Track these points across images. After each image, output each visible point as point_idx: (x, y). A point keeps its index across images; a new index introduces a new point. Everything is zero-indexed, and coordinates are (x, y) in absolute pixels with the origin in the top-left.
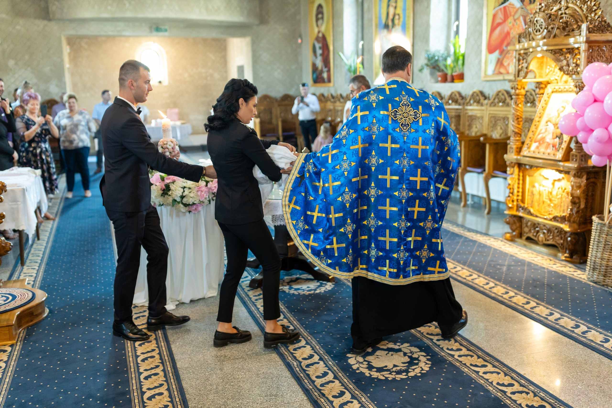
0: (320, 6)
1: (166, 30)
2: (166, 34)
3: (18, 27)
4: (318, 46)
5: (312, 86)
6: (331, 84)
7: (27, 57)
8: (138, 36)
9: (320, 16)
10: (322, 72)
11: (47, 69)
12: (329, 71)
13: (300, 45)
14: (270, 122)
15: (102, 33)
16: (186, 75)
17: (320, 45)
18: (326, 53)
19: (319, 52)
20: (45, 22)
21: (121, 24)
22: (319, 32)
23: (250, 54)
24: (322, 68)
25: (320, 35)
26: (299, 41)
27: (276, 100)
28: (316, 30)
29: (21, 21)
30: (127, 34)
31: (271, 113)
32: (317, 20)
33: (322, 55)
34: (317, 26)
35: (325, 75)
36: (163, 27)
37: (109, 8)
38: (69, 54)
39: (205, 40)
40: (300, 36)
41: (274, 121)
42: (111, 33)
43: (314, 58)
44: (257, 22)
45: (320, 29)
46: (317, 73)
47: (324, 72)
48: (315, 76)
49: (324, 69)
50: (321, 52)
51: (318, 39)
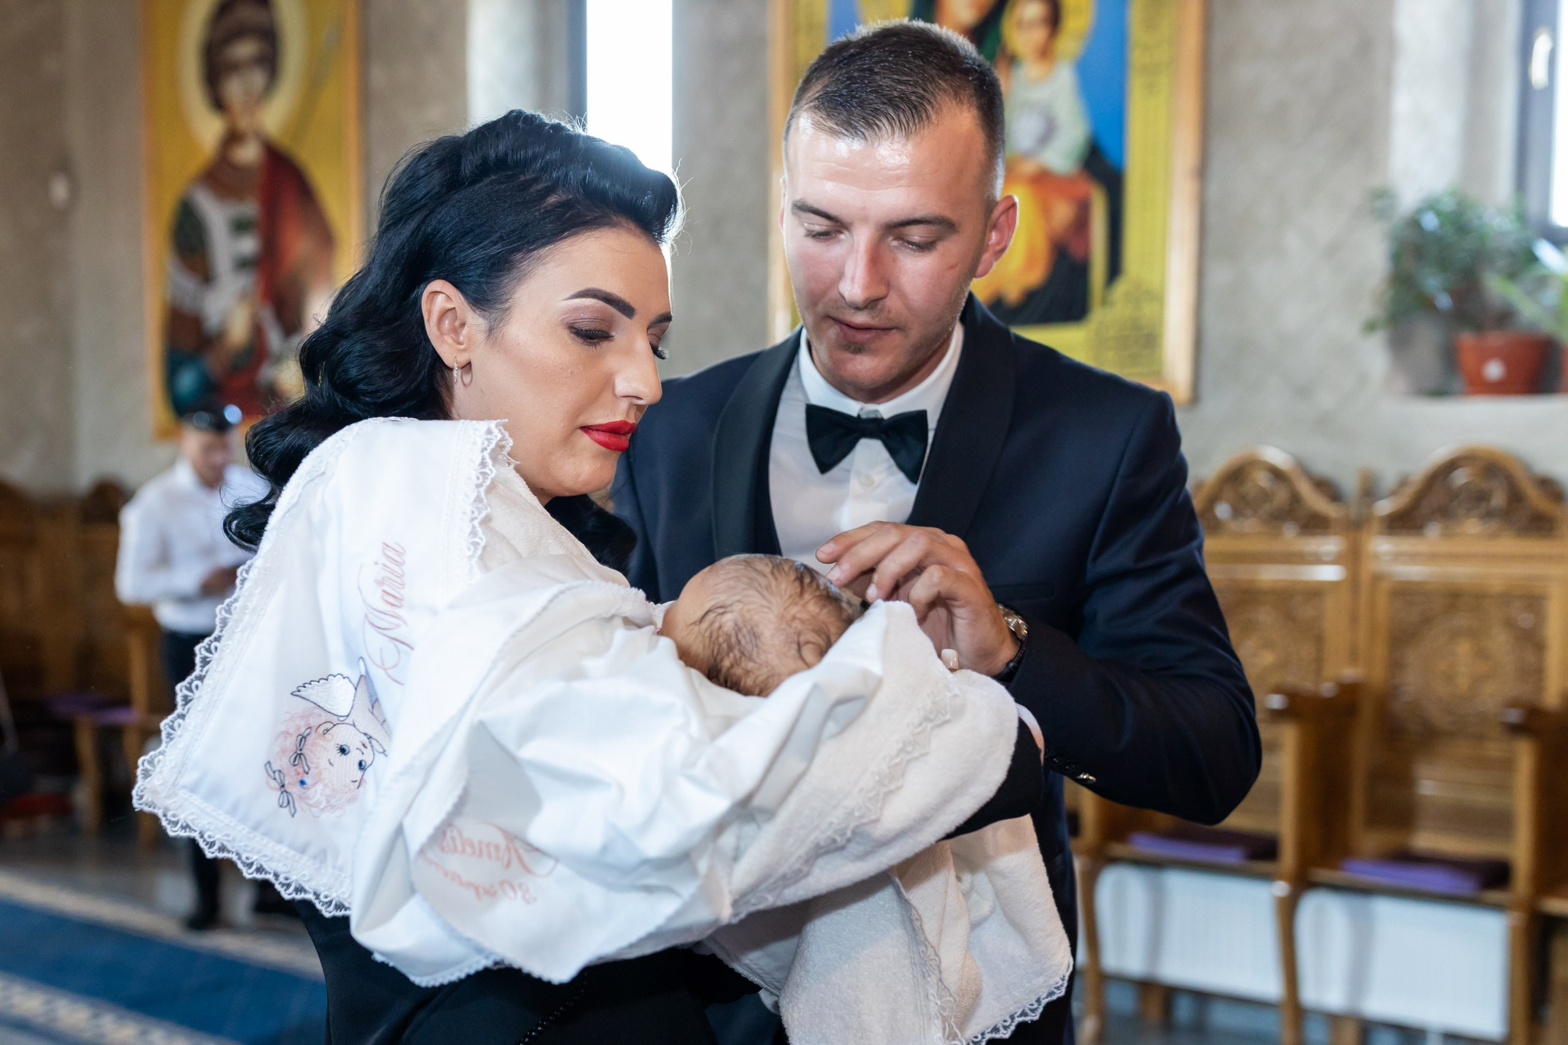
5: (164, 435)
9: (244, 50)
10: (254, 356)
13: (62, 219)
22: (232, 138)
24: (257, 332)
25: (249, 153)
26: (60, 190)
28: (208, 128)
32: (217, 70)
34: (218, 103)
35: (286, 378)
40: (64, 166)
43: (187, 283)
45: (243, 123)
46: (214, 364)
47: (279, 359)
48: (187, 381)
49: (274, 338)
50: (247, 245)
51: (220, 177)
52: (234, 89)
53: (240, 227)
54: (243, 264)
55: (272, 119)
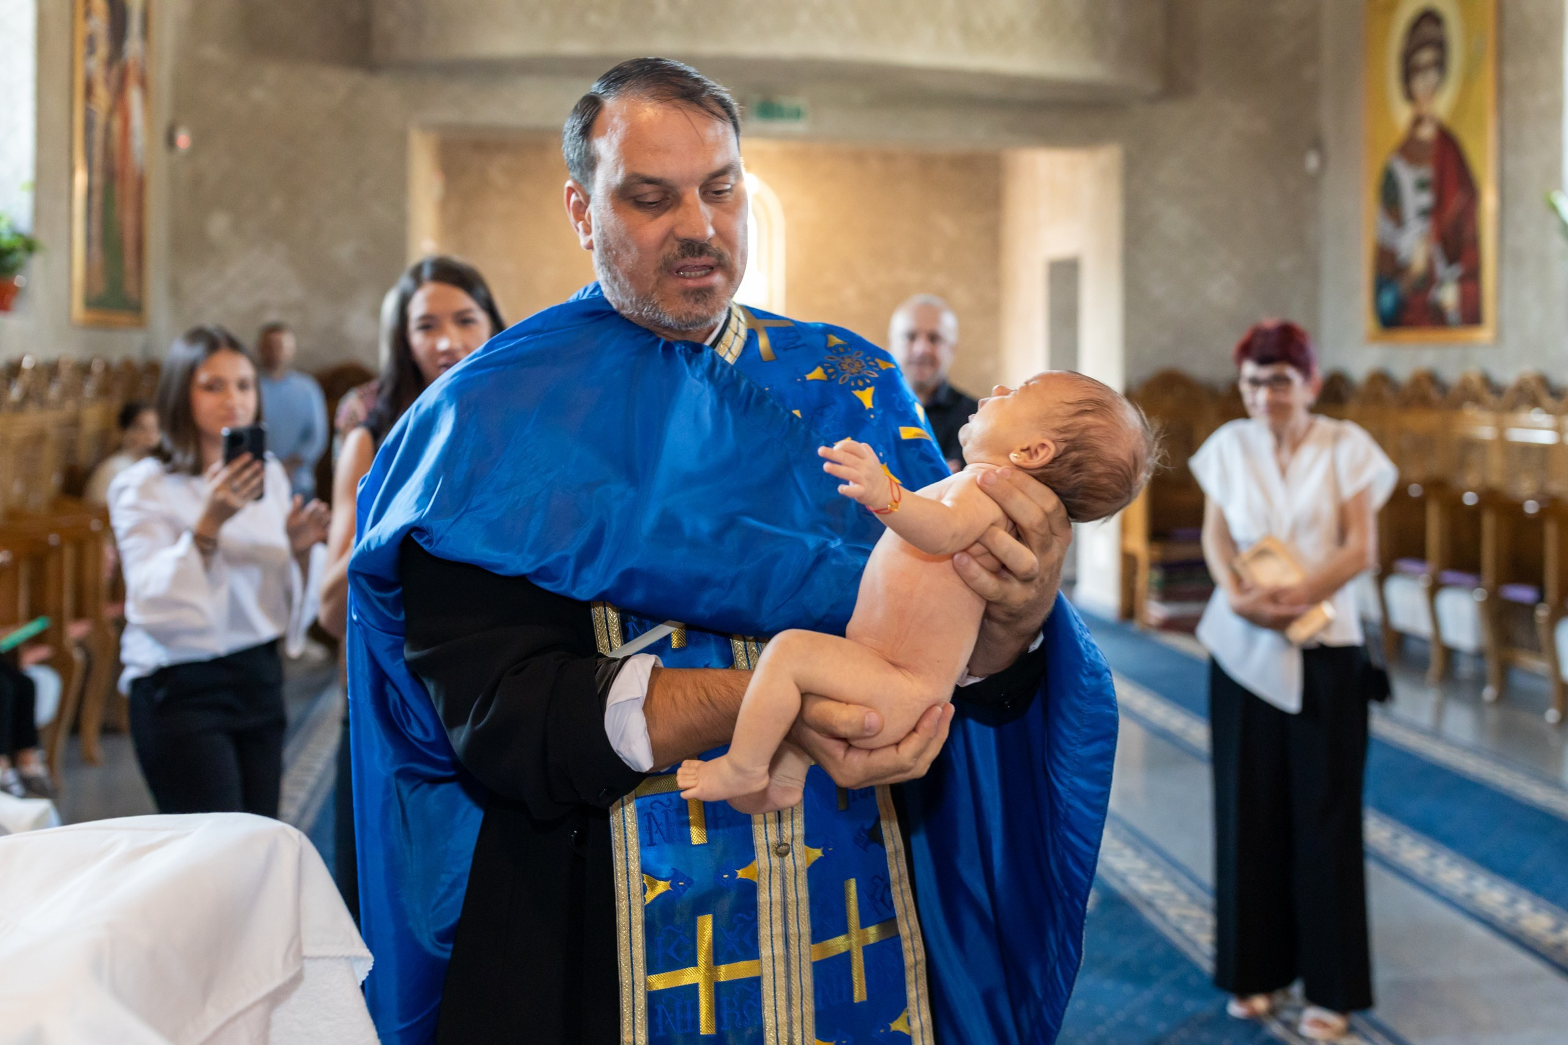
0: (1429, 18)
1: (797, 114)
2: (798, 127)
3: (258, 94)
4: (1407, 177)
5: (1373, 339)
6: (1484, 335)
7: (276, 204)
9: (1426, 56)
10: (1429, 280)
11: (344, 252)
12: (1471, 280)
13: (1314, 182)
16: (850, 293)
17: (1426, 172)
18: (1456, 202)
19: (1415, 200)
20: (356, 77)
22: (1418, 121)
24: (1430, 265)
25: (1427, 132)
26: (1312, 162)
28: (1402, 114)
29: (272, 73)
32: (1409, 71)
33: (1433, 213)
34: (1410, 95)
35: (1449, 296)
36: (787, 102)
37: (593, 18)
38: (444, 205)
39: (926, 163)
40: (1317, 144)
43: (1387, 227)
44: (1152, 86)
45: (1425, 109)
46: (1404, 286)
47: (1441, 283)
48: (1388, 300)
49: (1441, 269)
50: (1425, 199)
51: (1410, 149)
53: (1422, 185)
54: (1425, 213)
55: (1442, 105)
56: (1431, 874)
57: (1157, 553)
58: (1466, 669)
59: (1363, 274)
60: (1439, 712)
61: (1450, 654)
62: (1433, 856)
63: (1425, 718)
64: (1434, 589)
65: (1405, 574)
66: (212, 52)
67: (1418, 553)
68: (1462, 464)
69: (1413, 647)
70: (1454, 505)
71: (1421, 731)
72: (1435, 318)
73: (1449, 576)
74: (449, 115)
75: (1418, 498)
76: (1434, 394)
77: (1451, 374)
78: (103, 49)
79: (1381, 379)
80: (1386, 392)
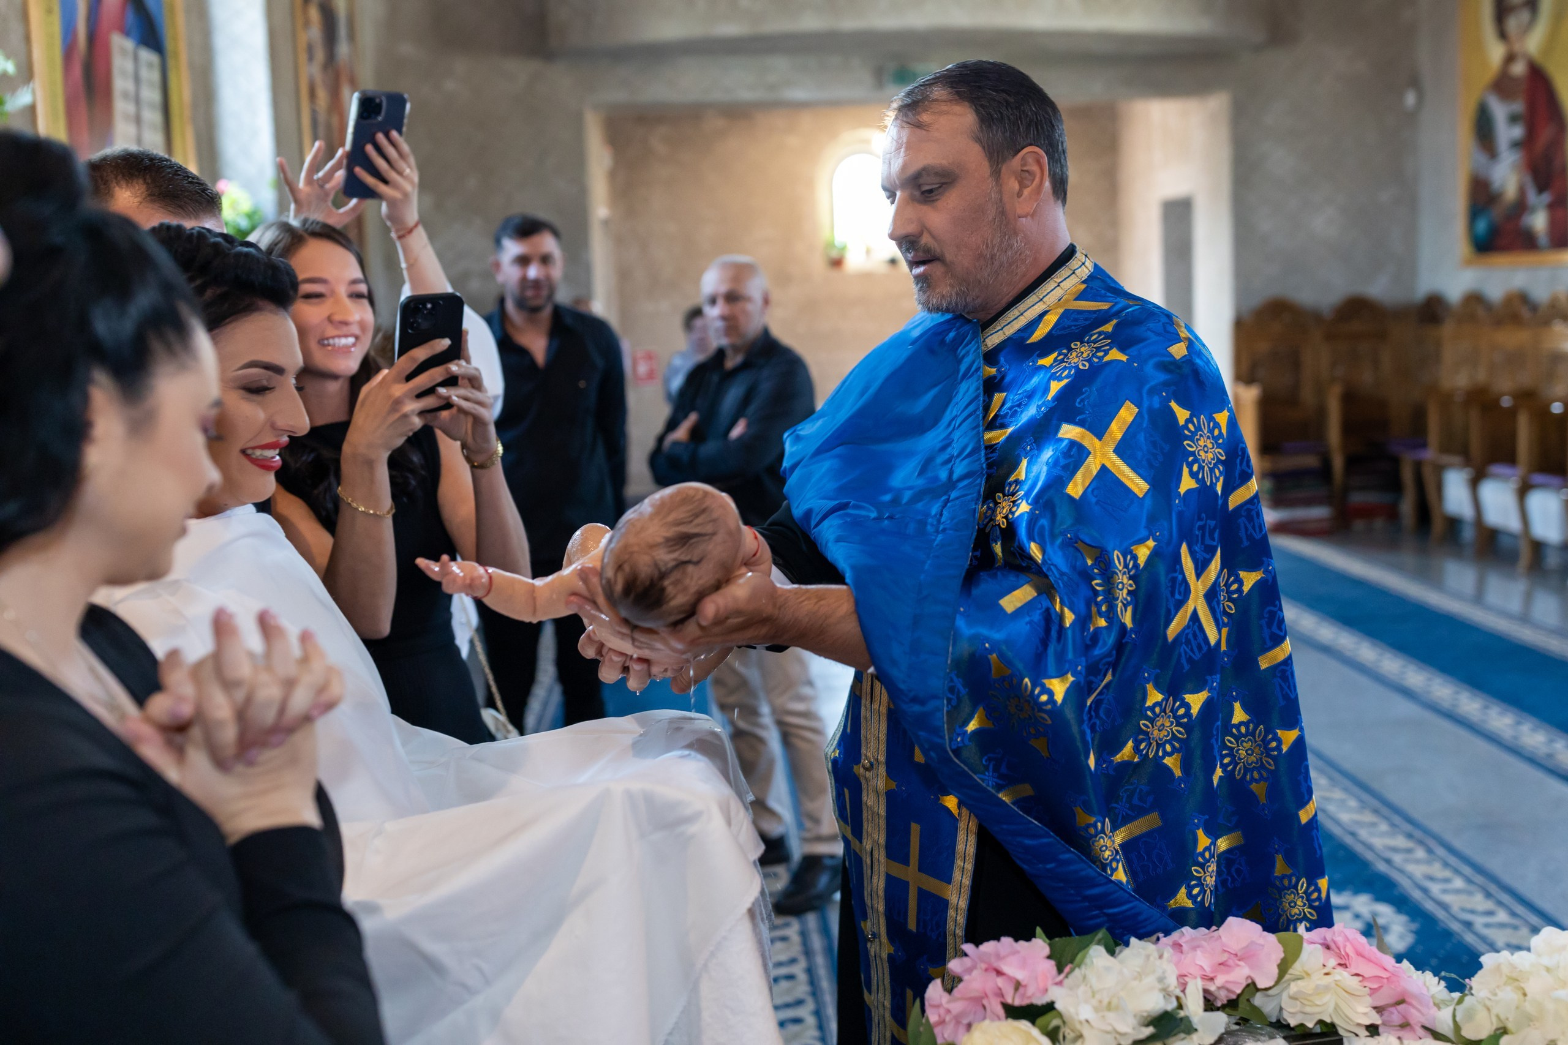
3: (450, 85)
4: (1500, 111)
5: (1468, 263)
7: (472, 183)
8: (835, 104)
10: (1521, 207)
12: (1561, 206)
13: (1411, 118)
14: (1292, 399)
15: (717, 96)
17: (1518, 106)
18: (1546, 134)
19: (1507, 133)
21: (780, 64)
22: (1510, 58)
23: (1223, 155)
24: (1522, 192)
25: (1519, 69)
26: (1410, 99)
27: (1316, 316)
28: (1496, 52)
30: (798, 94)
31: (1296, 364)
32: (1502, 12)
33: (1524, 145)
34: (1503, 35)
35: (1539, 221)
36: (920, 67)
38: (612, 175)
40: (1415, 82)
41: (1307, 395)
42: (746, 95)
43: (1482, 158)
45: (1517, 47)
46: (1497, 213)
47: (1533, 210)
48: (1482, 226)
49: (1532, 197)
50: (1518, 132)
51: (1502, 85)
52: (1513, 24)
53: (1513, 119)
54: (1516, 145)
55: (1533, 43)
56: (1516, 738)
57: (1267, 465)
58: (1552, 560)
59: (1458, 203)
60: (1528, 599)
61: (1538, 547)
62: (1519, 723)
63: (1515, 605)
64: (1524, 490)
65: (1496, 477)
66: (407, 49)
67: (1509, 458)
68: (1551, 376)
69: (1505, 542)
70: (1542, 414)
71: (1509, 616)
72: (1527, 242)
73: (1538, 478)
74: (617, 95)
75: (1509, 407)
76: (1525, 313)
77: (1541, 293)
78: (320, 55)
79: (1475, 299)
80: (1481, 312)
